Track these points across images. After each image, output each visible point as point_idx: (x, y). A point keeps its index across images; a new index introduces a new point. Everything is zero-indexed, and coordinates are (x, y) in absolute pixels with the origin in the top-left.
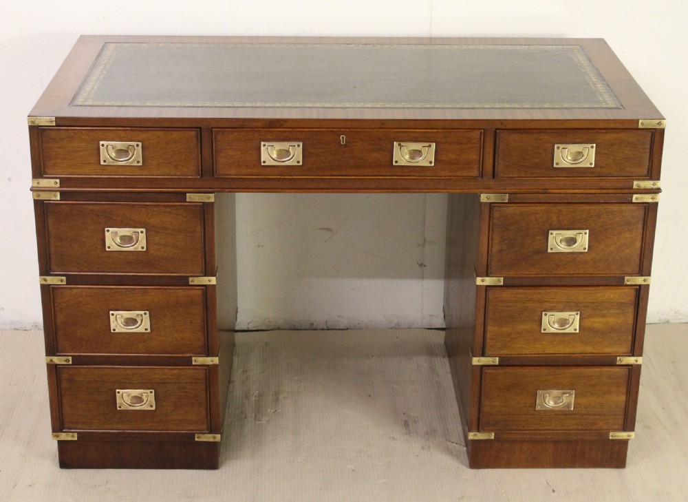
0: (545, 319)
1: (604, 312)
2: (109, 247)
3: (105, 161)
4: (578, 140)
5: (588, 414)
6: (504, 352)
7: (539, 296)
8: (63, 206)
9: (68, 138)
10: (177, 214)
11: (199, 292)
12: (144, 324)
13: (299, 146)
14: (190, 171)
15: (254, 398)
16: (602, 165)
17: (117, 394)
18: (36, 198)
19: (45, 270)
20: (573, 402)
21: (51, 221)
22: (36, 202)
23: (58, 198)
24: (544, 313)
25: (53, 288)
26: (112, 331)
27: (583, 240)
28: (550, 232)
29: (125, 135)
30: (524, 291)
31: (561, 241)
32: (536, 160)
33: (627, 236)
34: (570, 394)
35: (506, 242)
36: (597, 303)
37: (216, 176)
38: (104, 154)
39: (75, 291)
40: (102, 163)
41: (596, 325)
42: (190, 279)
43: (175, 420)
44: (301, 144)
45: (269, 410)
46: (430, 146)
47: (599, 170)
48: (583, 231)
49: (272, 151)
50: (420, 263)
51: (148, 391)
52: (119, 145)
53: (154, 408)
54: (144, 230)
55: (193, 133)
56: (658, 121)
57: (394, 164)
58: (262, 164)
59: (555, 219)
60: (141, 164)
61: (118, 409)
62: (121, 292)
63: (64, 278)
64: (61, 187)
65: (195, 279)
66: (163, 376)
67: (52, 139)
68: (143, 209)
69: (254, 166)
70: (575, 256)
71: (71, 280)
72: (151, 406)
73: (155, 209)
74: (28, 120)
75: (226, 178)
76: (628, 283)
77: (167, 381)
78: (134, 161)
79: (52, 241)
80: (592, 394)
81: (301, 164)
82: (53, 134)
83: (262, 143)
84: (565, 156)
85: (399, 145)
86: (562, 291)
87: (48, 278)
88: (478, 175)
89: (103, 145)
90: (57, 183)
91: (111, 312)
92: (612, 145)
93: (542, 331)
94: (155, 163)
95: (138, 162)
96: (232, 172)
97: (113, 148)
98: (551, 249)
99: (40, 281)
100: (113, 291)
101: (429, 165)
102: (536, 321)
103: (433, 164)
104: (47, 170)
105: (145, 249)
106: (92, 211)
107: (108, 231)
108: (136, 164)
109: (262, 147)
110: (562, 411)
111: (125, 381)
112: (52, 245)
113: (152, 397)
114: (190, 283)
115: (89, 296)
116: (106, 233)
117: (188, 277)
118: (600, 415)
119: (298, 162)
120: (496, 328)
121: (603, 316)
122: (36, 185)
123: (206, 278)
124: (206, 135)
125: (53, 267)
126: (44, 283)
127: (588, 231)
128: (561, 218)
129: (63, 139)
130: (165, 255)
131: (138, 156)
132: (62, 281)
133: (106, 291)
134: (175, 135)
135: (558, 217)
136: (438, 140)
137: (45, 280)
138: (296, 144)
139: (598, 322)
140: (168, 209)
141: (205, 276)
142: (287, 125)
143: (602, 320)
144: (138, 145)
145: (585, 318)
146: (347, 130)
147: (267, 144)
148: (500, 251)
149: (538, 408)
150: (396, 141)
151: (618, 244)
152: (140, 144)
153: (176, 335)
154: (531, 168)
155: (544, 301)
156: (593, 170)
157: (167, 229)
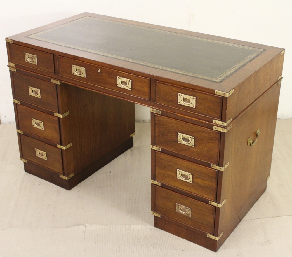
0: (178, 172)
2: (30, 94)
4: (188, 94)
5: (198, 222)
6: (163, 182)
7: (176, 161)
8: (17, 74)
10: (49, 86)
11: (57, 119)
12: (42, 126)
13: (84, 69)
14: (51, 71)
16: (199, 108)
17: (36, 150)
19: (14, 97)
20: (191, 214)
21: (14, 79)
22: (10, 71)
23: (16, 71)
24: (177, 169)
25: (17, 104)
26: (33, 126)
27: (192, 141)
28: (178, 133)
29: (32, 52)
30: (169, 157)
32: (171, 99)
34: (189, 210)
35: (161, 132)
36: (200, 172)
37: (59, 75)
38: (26, 58)
39: (22, 107)
40: (26, 61)
41: (199, 183)
46: (129, 81)
47: (197, 110)
48: (192, 137)
51: (45, 153)
52: (30, 55)
53: (46, 159)
54: (39, 90)
55: (52, 56)
56: (224, 93)
57: (117, 86)
58: (73, 74)
61: (37, 156)
64: (16, 67)
65: (56, 114)
66: (49, 149)
67: (12, 48)
68: (39, 82)
69: (70, 74)
70: (189, 147)
71: (21, 103)
73: (43, 83)
74: (5, 39)
75: (62, 77)
76: (213, 168)
77: (50, 151)
78: (34, 62)
79: (15, 87)
81: (85, 77)
82: (12, 46)
83: (72, 65)
84: (181, 98)
85: (118, 77)
86: (185, 162)
87: (15, 100)
88: (149, 99)
89: (25, 54)
90: (15, 65)
91: (32, 119)
92: (203, 100)
93: (177, 178)
94: (41, 65)
95: (36, 63)
96: (64, 75)
97: (28, 56)
98: (179, 141)
99: (13, 101)
102: (175, 172)
103: (131, 90)
104: (12, 60)
105: (40, 98)
106: (25, 78)
109: (72, 67)
110: (187, 216)
111: (38, 146)
113: (46, 155)
114: (54, 115)
116: (29, 88)
117: (54, 112)
118: (203, 224)
120: (159, 170)
121: (203, 179)
122: (9, 64)
123: (59, 114)
124: (55, 57)
125: (16, 97)
127: (194, 138)
128: (183, 128)
129: (15, 49)
130: (46, 101)
131: (36, 61)
132: (19, 102)
134: (46, 55)
135: (181, 127)
136: (132, 79)
140: (46, 84)
142: (80, 59)
143: (203, 181)
145: (195, 178)
146: (100, 67)
147: (74, 65)
148: (159, 136)
149: (177, 211)
151: (208, 148)
152: (36, 56)
153: (51, 134)
154: (169, 101)
155: (177, 164)
156: (195, 109)
157: (46, 91)
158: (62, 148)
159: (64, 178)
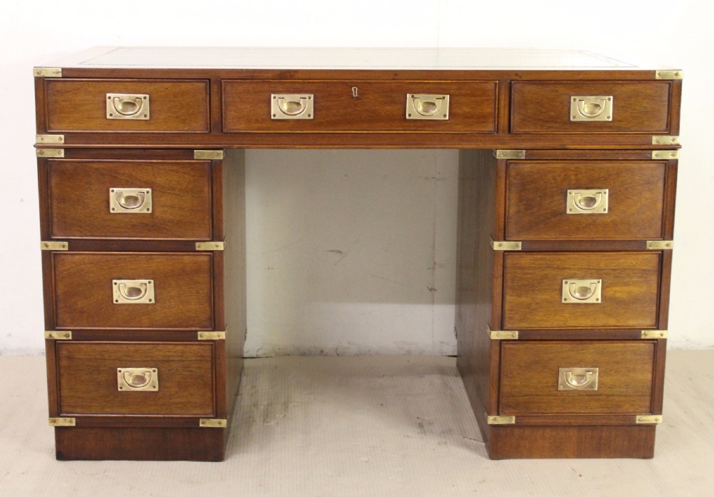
0: (566, 288)
1: (626, 280)
2: (113, 209)
3: (111, 115)
4: (594, 93)
5: (614, 395)
6: (524, 325)
7: (559, 263)
8: (68, 165)
9: (74, 90)
10: (185, 173)
11: (206, 259)
12: (148, 295)
13: (310, 98)
14: (198, 126)
15: (262, 407)
16: (621, 119)
17: (119, 374)
18: (40, 156)
19: (46, 235)
20: (597, 381)
21: (53, 182)
22: (39, 159)
23: (62, 155)
24: (564, 281)
25: (55, 254)
26: (115, 302)
27: (602, 201)
28: (569, 191)
29: (133, 87)
30: (543, 256)
31: (580, 202)
32: (552, 114)
33: (648, 196)
34: (594, 372)
35: (524, 202)
36: (619, 269)
37: (225, 130)
38: (110, 108)
39: (77, 257)
40: (108, 117)
41: (618, 295)
42: (197, 244)
43: (179, 403)
44: (312, 96)
45: (278, 416)
46: (444, 98)
47: (617, 124)
48: (603, 191)
49: (282, 103)
50: (430, 288)
51: (151, 370)
52: (127, 97)
53: (156, 389)
54: (149, 190)
55: (202, 85)
56: (675, 72)
57: (407, 117)
58: (272, 118)
59: (573, 177)
60: (148, 118)
61: (119, 390)
62: (125, 259)
63: (66, 243)
64: (65, 143)
65: (202, 244)
66: (168, 354)
67: (58, 91)
68: (150, 167)
69: (263, 119)
70: (595, 218)
71: (74, 245)
72: (154, 387)
73: (162, 167)
74: (34, 70)
75: (235, 133)
76: (651, 248)
77: (172, 358)
78: (141, 115)
79: (55, 203)
80: (616, 372)
81: (312, 117)
82: (59, 86)
83: (273, 95)
84: (582, 108)
85: (413, 97)
86: (582, 257)
87: (49, 243)
88: (493, 130)
89: (109, 98)
90: (61, 139)
91: (114, 281)
92: (630, 97)
93: (563, 302)
94: (162, 117)
95: (145, 116)
96: (241, 127)
97: (120, 101)
98: (571, 210)
99: (42, 247)
100: (117, 257)
101: (443, 118)
102: (556, 290)
103: (447, 118)
104: (52, 125)
105: (150, 212)
106: (96, 169)
107: (113, 191)
108: (143, 118)
109: (272, 100)
110: (585, 392)
111: (126, 358)
112: (54, 207)
113: (155, 376)
114: (197, 249)
115: (92, 263)
116: (111, 194)
117: (194, 242)
118: (626, 396)
119: (309, 115)
120: (515, 298)
121: (626, 284)
122: (40, 141)
123: (213, 243)
124: (215, 88)
125: (55, 230)
126: (45, 249)
127: (607, 191)
128: (579, 176)
130: (172, 218)
131: (145, 109)
132: (64, 247)
133: (109, 258)
134: (184, 86)
135: (576, 175)
136: (452, 92)
137: (47, 246)
138: (307, 96)
139: (620, 292)
140: (175, 168)
141: (212, 240)
142: (298, 76)
143: (626, 289)
144: (145, 98)
145: (607, 287)
146: (359, 81)
147: (277, 96)
148: (518, 212)
149: (561, 388)
150: (410, 93)
151: (639, 204)
152: (147, 96)
153: (181, 307)
154: (547, 122)
155: (564, 268)
156: (611, 124)
157: (173, 189)
158: (217, 338)
159: (218, 426)
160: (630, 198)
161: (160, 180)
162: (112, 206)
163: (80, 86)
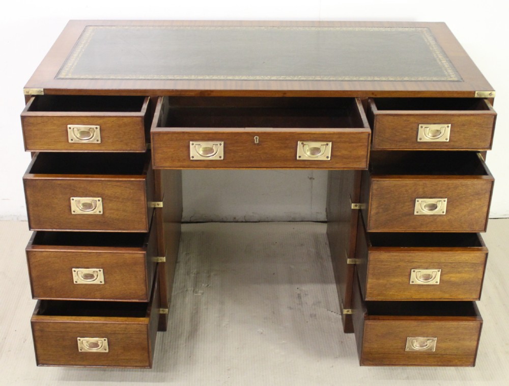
0: (413, 274)
1: (459, 270)
2: (74, 211)
3: (72, 140)
4: (437, 122)
5: (446, 355)
8: (37, 182)
9: (43, 122)
10: (126, 187)
12: (99, 278)
14: (137, 147)
15: (193, 275)
16: (455, 140)
17: (79, 341)
20: (435, 346)
21: (28, 193)
24: (412, 270)
25: (28, 251)
26: (75, 283)
27: (442, 206)
28: (417, 200)
29: (87, 121)
30: (397, 254)
31: (425, 207)
32: (404, 136)
33: (477, 203)
34: (433, 340)
35: (383, 207)
36: (454, 263)
40: (70, 141)
43: (124, 359)
45: (203, 285)
47: (452, 144)
48: (443, 200)
51: (103, 339)
52: (83, 128)
53: (107, 351)
54: (100, 199)
59: (421, 190)
60: (99, 142)
61: (80, 351)
62: (80, 255)
66: (114, 329)
67: (31, 124)
68: (99, 184)
69: (184, 159)
70: (435, 217)
72: (106, 350)
73: (108, 183)
77: (117, 332)
78: (94, 140)
79: (31, 207)
80: (450, 340)
82: (32, 120)
83: (191, 143)
86: (428, 254)
89: (70, 128)
91: (73, 269)
92: (464, 125)
93: (411, 283)
94: (110, 141)
95: (98, 141)
96: (167, 165)
97: (78, 130)
98: (417, 212)
100: (74, 253)
102: (406, 276)
104: (28, 147)
105: (102, 213)
106: (60, 184)
107: (73, 199)
108: (96, 142)
111: (84, 332)
112: (31, 210)
113: (106, 343)
115: (56, 257)
116: (72, 201)
119: (220, 157)
120: (375, 280)
121: (459, 272)
125: (33, 226)
127: (446, 199)
128: (426, 189)
129: (39, 124)
130: (117, 217)
131: (97, 136)
133: (69, 254)
134: (125, 120)
135: (423, 188)
138: (218, 143)
139: (454, 277)
140: (119, 184)
143: (458, 275)
144: (96, 128)
145: (445, 274)
149: (407, 349)
151: (470, 209)
152: (98, 127)
153: (124, 286)
154: (400, 142)
156: (448, 144)
157: (118, 198)
160: (463, 204)
161: (108, 192)
162: (73, 209)
163: (47, 120)
